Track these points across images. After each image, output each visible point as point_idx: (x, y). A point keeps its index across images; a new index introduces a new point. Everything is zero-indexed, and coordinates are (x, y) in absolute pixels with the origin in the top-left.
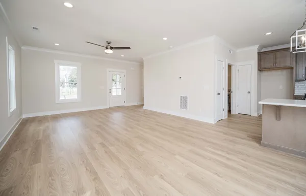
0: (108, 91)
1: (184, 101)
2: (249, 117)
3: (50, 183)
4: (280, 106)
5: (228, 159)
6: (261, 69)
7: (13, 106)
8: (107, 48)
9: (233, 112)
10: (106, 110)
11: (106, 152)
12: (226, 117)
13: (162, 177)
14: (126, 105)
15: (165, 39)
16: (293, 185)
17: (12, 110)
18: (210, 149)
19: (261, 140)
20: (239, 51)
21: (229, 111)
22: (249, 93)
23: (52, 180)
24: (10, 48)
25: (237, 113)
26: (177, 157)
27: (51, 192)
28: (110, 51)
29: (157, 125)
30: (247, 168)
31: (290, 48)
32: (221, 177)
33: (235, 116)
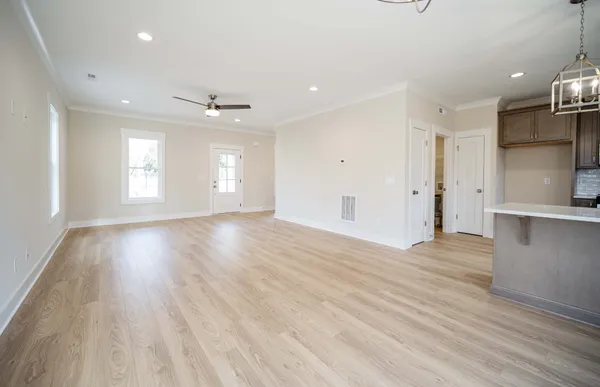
0: (212, 184)
1: (348, 207)
2: (479, 239)
3: (112, 332)
4: (528, 218)
5: (420, 313)
6: (504, 144)
7: (56, 208)
8: (209, 107)
9: (446, 229)
10: (206, 219)
11: (203, 290)
12: (432, 239)
13: (294, 335)
14: (243, 210)
15: (314, 89)
16: (537, 365)
17: (53, 214)
18: (388, 293)
19: (491, 282)
20: (459, 108)
21: (439, 226)
22: (480, 191)
23: (116, 328)
24: (52, 110)
25: (454, 231)
26: (325, 303)
27: (113, 346)
28: (214, 113)
29: (296, 248)
30: (453, 330)
31: (550, 105)
32: (402, 343)
33: (450, 237)
